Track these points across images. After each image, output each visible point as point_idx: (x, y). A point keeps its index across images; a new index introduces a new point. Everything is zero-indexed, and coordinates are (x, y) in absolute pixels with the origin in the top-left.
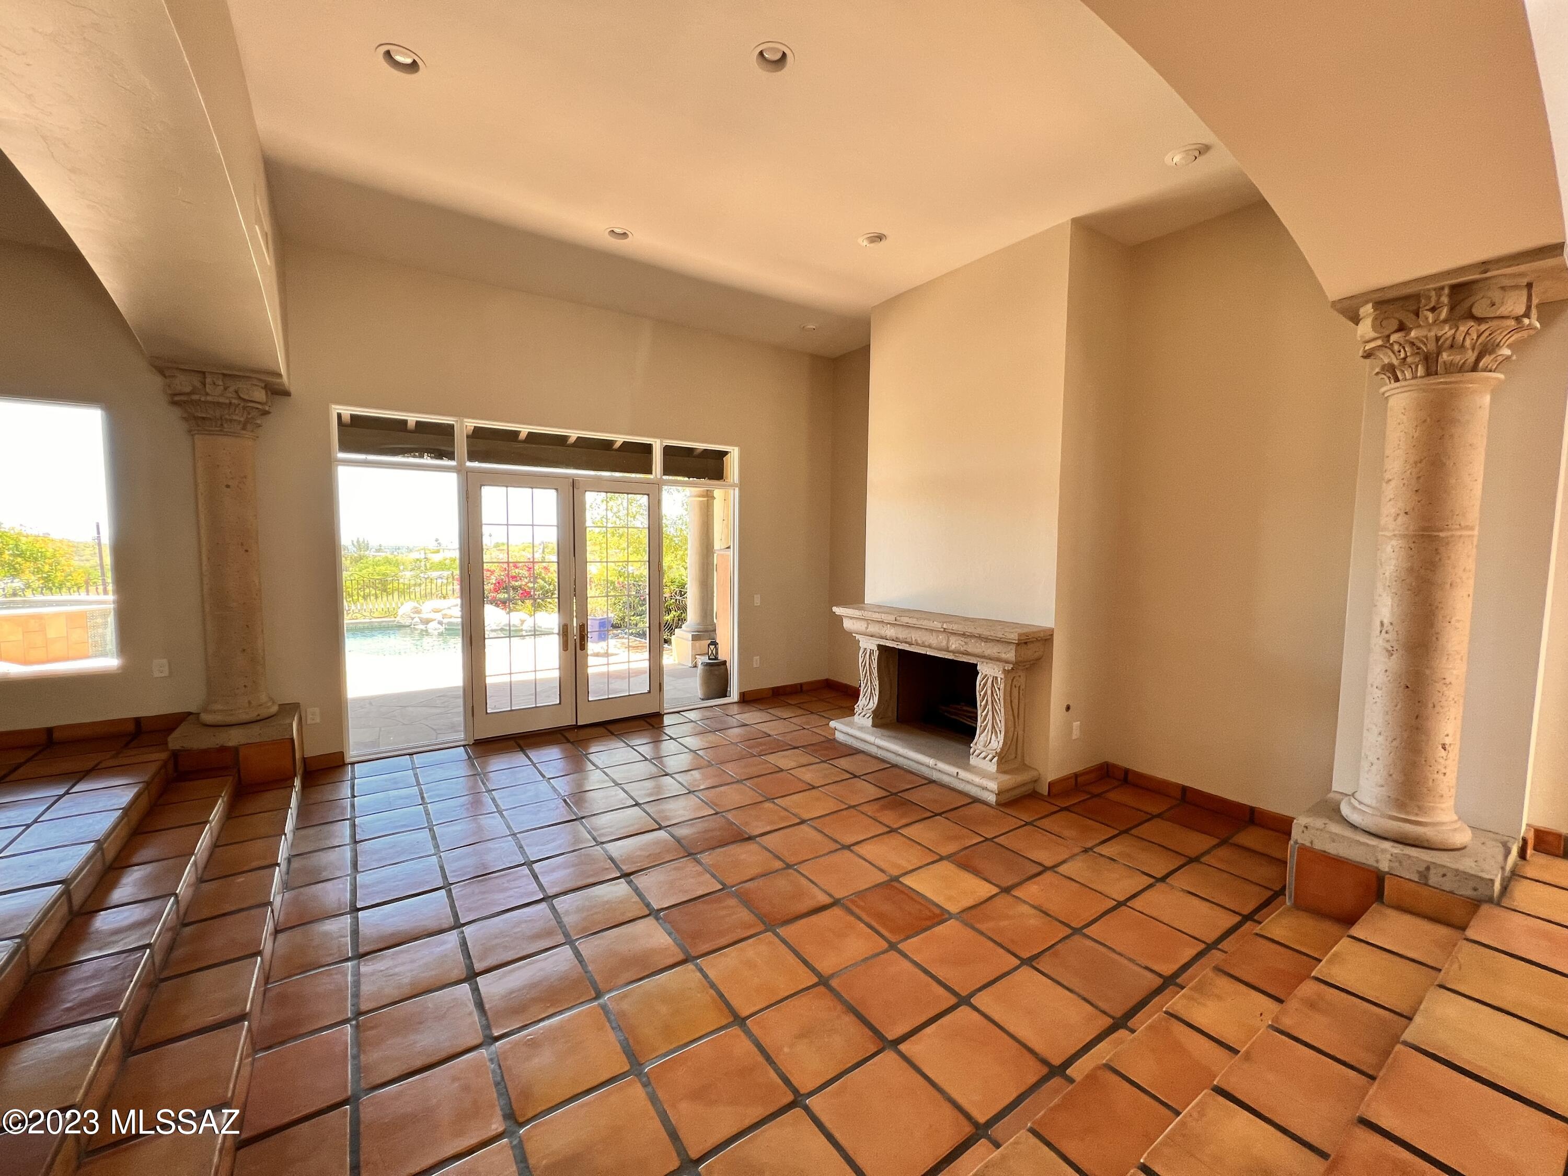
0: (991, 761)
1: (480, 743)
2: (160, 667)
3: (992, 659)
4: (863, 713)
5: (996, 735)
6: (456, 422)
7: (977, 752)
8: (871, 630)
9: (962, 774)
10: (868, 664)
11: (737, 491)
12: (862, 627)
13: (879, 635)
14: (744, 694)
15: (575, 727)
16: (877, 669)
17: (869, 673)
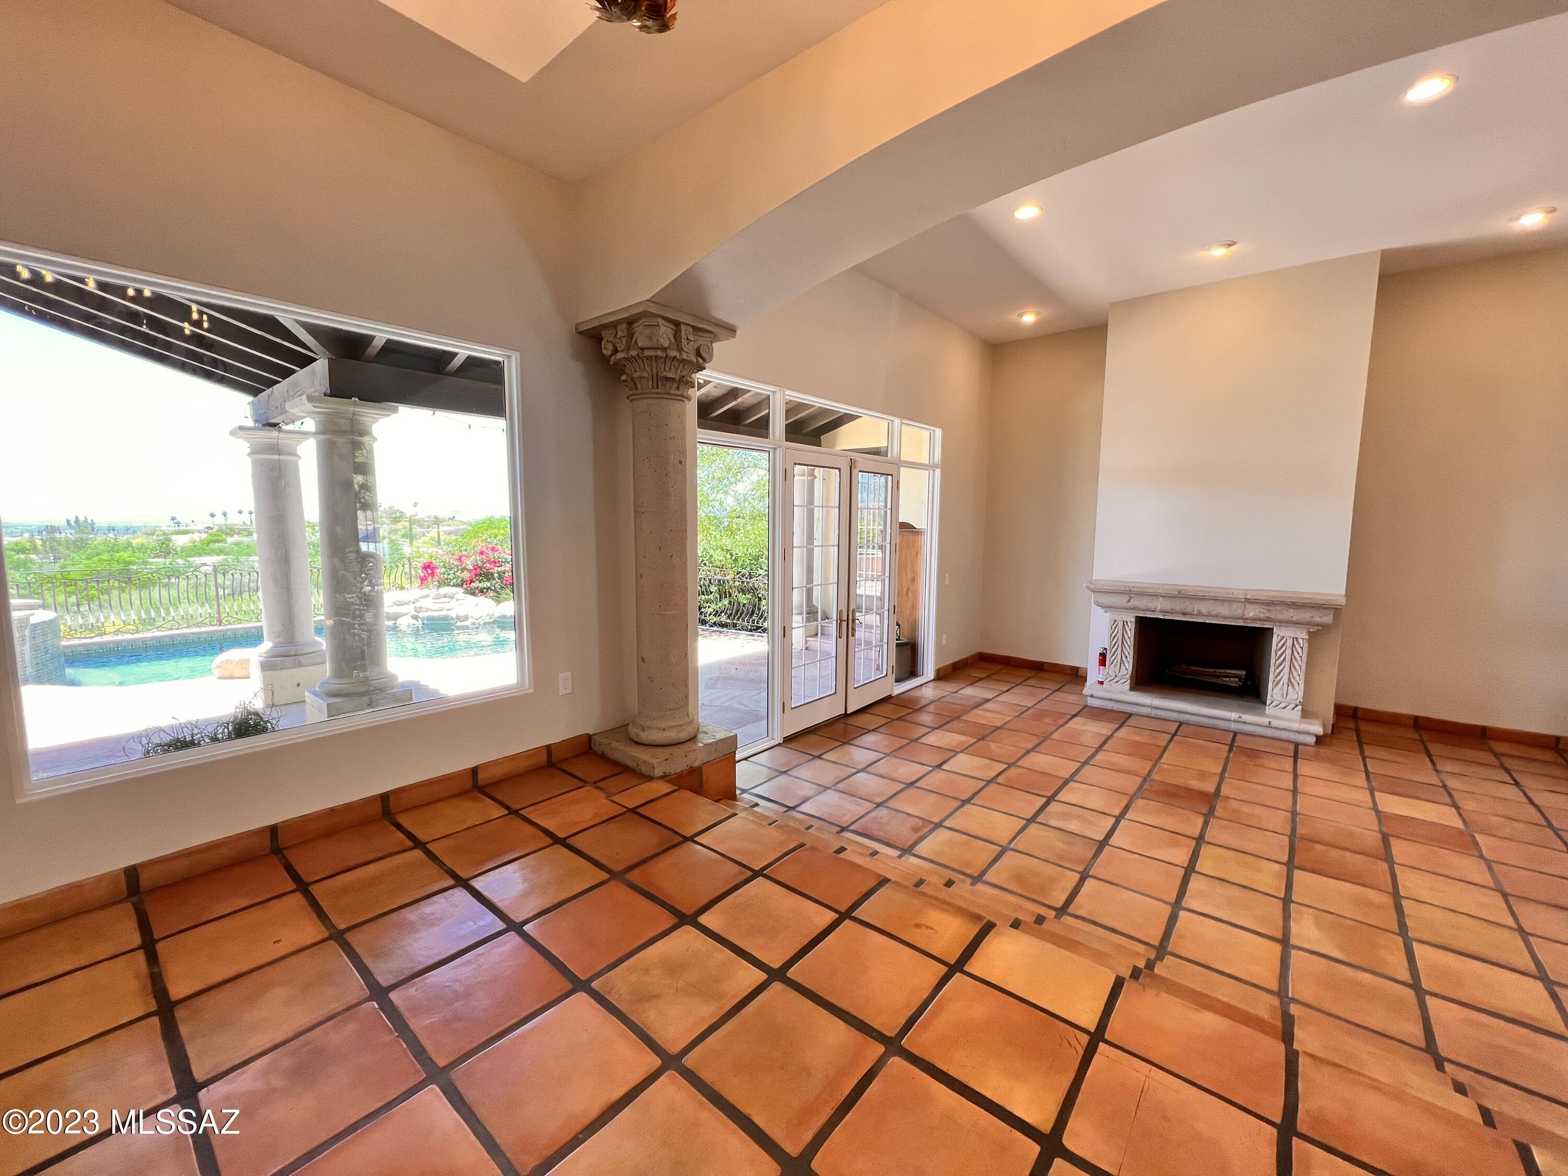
0: (1293, 709)
1: (789, 740)
2: (564, 682)
3: (1298, 623)
4: (1116, 679)
5: (1293, 686)
6: (774, 392)
7: (1275, 703)
8: (1132, 603)
9: (1275, 723)
10: (1120, 635)
11: (938, 472)
12: (1122, 601)
13: (1145, 608)
14: (938, 672)
15: (846, 715)
16: (1132, 639)
17: (1120, 642)
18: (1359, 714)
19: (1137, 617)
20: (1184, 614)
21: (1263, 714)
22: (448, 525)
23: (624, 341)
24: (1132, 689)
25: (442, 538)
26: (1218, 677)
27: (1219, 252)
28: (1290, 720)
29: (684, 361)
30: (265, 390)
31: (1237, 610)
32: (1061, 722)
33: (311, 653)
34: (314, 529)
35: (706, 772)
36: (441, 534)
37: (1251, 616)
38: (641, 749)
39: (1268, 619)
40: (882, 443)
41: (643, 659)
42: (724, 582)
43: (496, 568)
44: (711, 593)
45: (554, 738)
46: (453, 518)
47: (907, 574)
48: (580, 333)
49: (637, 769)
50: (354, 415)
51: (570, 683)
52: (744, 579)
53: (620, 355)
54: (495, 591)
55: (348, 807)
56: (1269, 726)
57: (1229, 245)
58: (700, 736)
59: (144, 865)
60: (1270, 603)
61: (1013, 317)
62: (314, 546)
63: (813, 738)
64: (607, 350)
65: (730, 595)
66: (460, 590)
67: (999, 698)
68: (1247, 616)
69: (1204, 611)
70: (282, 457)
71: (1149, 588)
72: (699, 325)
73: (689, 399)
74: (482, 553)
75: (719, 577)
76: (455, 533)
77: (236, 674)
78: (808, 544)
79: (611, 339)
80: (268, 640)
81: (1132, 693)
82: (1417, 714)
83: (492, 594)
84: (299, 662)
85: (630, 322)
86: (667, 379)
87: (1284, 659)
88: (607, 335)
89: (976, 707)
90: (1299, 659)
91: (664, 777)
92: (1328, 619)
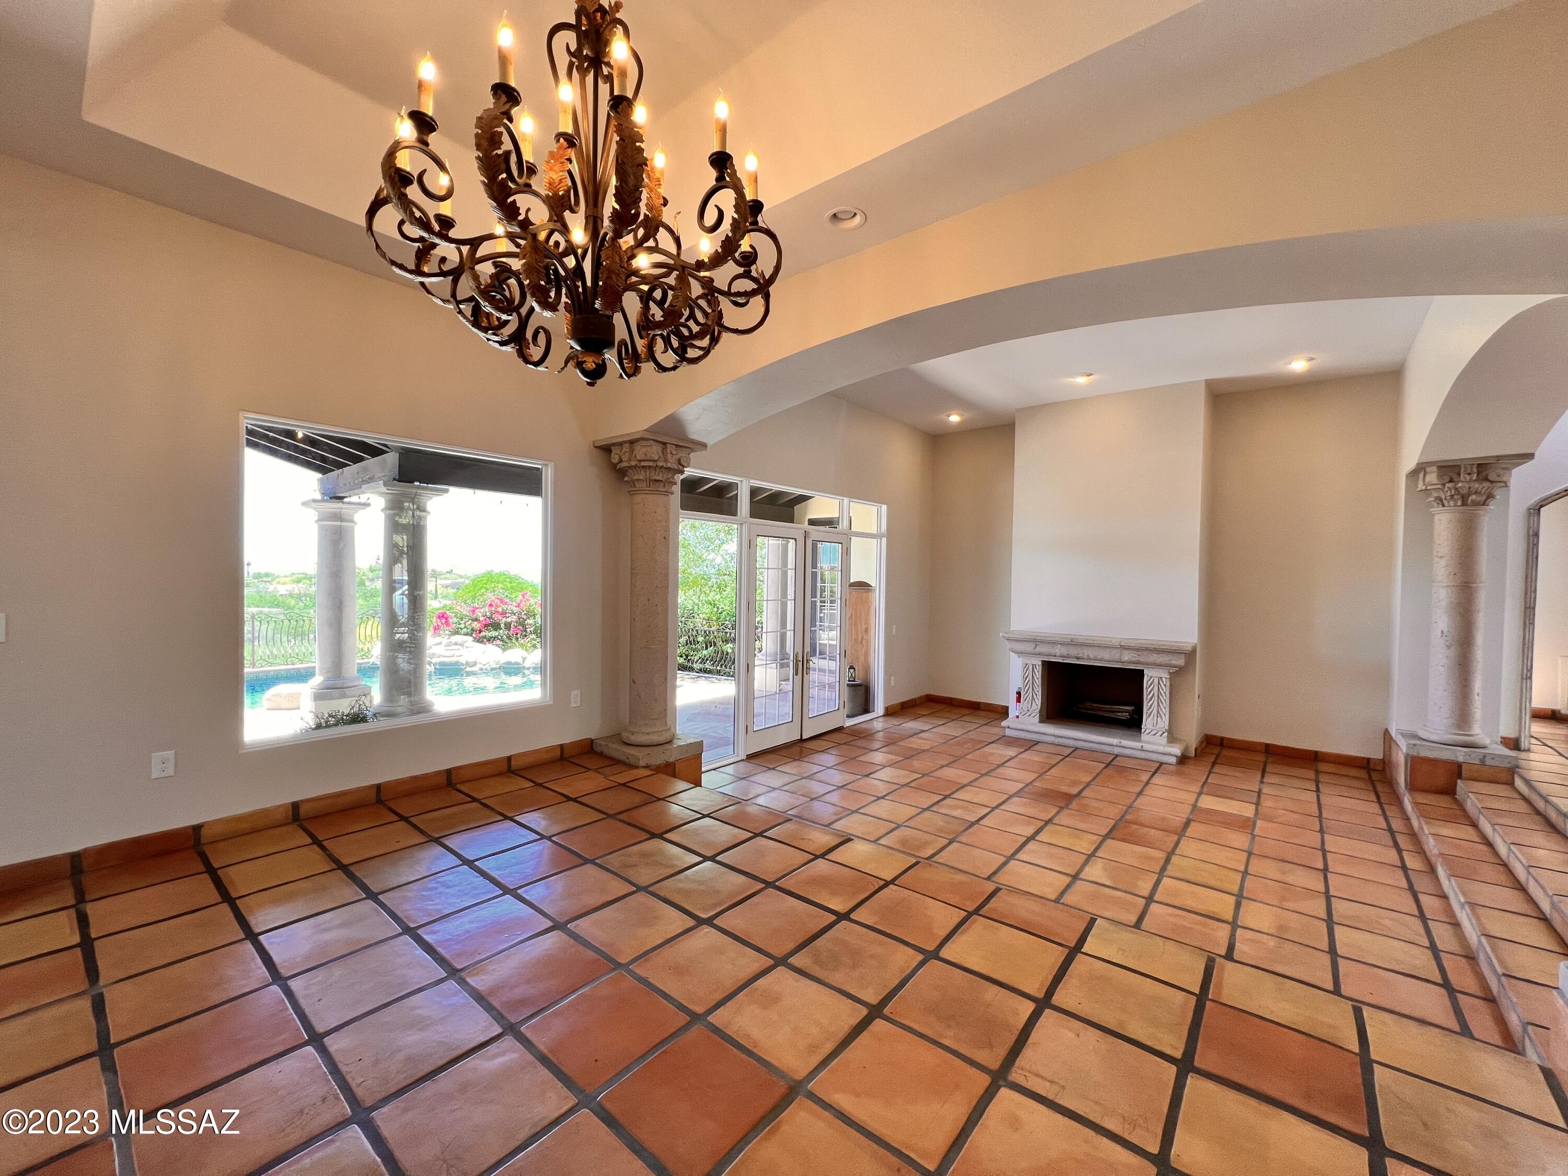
0: (1161, 735)
1: (751, 757)
2: (575, 695)
3: (1160, 665)
4: (1029, 713)
5: (1161, 717)
6: (742, 481)
7: (1148, 731)
8: (1038, 649)
9: (1146, 746)
10: (1030, 675)
11: (884, 540)
12: (1029, 647)
13: (1047, 653)
14: (887, 709)
15: (802, 740)
16: (1040, 679)
17: (1031, 682)
18: (1225, 742)
19: (1043, 661)
20: (1078, 658)
21: (1140, 741)
22: (446, 579)
23: (627, 454)
24: (1041, 721)
25: (439, 592)
26: (1113, 712)
27: (1082, 380)
28: (1160, 745)
29: (669, 469)
30: (334, 470)
31: (1115, 655)
32: (978, 747)
33: (355, 686)
34: (311, 581)
35: (678, 766)
36: (439, 586)
37: (1126, 660)
38: (630, 747)
39: (1138, 663)
40: (835, 514)
41: (634, 682)
42: (710, 633)
43: (504, 620)
44: (698, 642)
45: (566, 739)
46: (450, 572)
47: (861, 626)
48: (596, 447)
49: (627, 761)
50: (416, 495)
51: (579, 698)
52: (728, 630)
53: (624, 464)
54: (502, 640)
55: (426, 777)
56: (1142, 750)
57: (1088, 376)
58: (675, 741)
59: (302, 801)
60: (1139, 649)
61: (943, 417)
62: (310, 598)
63: (771, 756)
64: (615, 459)
65: (715, 645)
66: (470, 639)
67: (934, 730)
68: (1123, 660)
69: (1092, 656)
70: (343, 524)
71: (1049, 637)
72: (681, 444)
73: (672, 493)
74: (491, 605)
75: (706, 628)
76: (452, 586)
77: (283, 707)
78: (782, 598)
79: (618, 452)
80: (320, 675)
81: (1042, 724)
82: (1267, 742)
83: (499, 642)
84: (345, 694)
85: (632, 442)
86: (656, 481)
87: (1153, 695)
88: (615, 450)
89: (912, 736)
90: (1164, 694)
91: (647, 767)
92: (1181, 662)
